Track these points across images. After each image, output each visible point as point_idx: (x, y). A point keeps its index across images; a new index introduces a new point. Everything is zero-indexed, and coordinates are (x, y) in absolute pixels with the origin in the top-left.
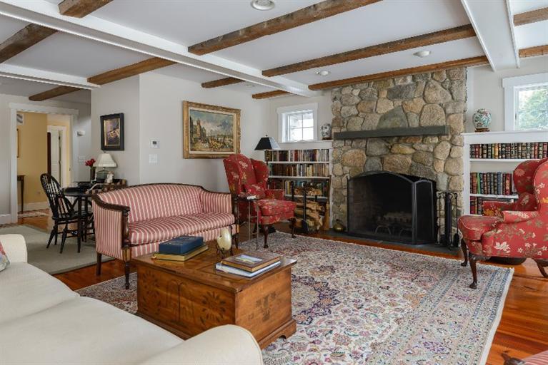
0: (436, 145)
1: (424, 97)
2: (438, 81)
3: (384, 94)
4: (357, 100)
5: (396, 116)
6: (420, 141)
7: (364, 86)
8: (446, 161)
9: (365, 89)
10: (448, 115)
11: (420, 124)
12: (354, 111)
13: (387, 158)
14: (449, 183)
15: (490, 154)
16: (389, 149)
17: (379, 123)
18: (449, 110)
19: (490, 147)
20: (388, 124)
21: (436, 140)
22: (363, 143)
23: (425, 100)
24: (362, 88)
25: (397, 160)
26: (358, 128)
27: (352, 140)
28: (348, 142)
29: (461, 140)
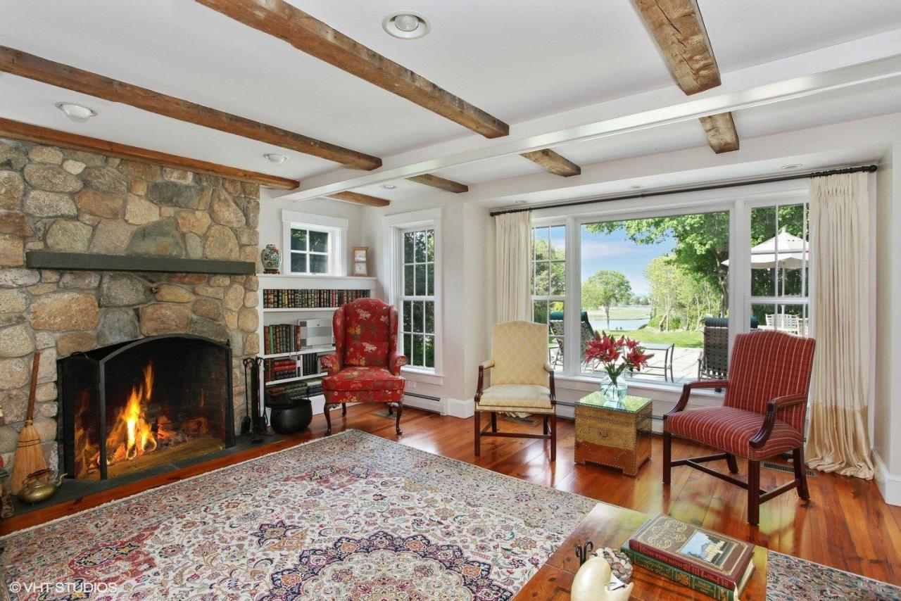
0: (227, 288)
1: (211, 212)
2: (230, 193)
3: (141, 189)
4: (77, 185)
5: (164, 234)
6: (205, 281)
7: (98, 161)
8: (239, 313)
9: (97, 168)
10: (242, 246)
11: (204, 254)
12: (67, 207)
13: (149, 310)
14: (244, 344)
15: (280, 302)
16: (152, 292)
17: (131, 243)
18: (245, 240)
19: (280, 294)
20: (150, 247)
21: (227, 281)
22: (93, 280)
23: (212, 218)
24: (91, 164)
25: (169, 312)
26: (80, 247)
27: (61, 270)
28: (51, 276)
29: (257, 283)
